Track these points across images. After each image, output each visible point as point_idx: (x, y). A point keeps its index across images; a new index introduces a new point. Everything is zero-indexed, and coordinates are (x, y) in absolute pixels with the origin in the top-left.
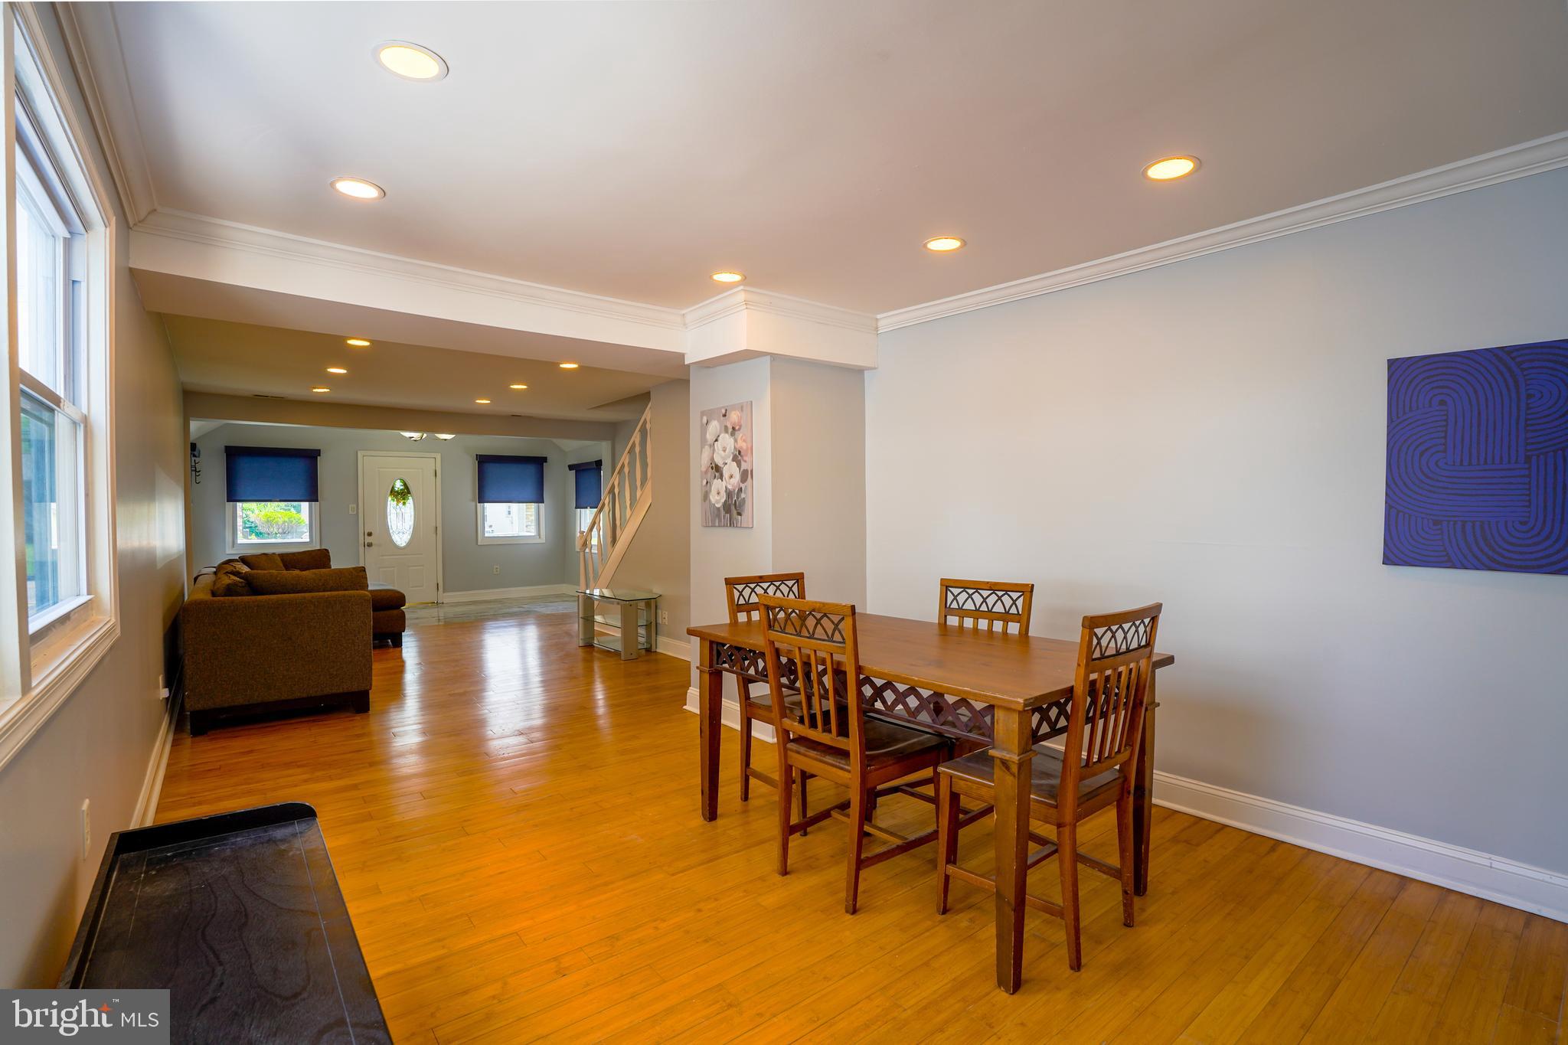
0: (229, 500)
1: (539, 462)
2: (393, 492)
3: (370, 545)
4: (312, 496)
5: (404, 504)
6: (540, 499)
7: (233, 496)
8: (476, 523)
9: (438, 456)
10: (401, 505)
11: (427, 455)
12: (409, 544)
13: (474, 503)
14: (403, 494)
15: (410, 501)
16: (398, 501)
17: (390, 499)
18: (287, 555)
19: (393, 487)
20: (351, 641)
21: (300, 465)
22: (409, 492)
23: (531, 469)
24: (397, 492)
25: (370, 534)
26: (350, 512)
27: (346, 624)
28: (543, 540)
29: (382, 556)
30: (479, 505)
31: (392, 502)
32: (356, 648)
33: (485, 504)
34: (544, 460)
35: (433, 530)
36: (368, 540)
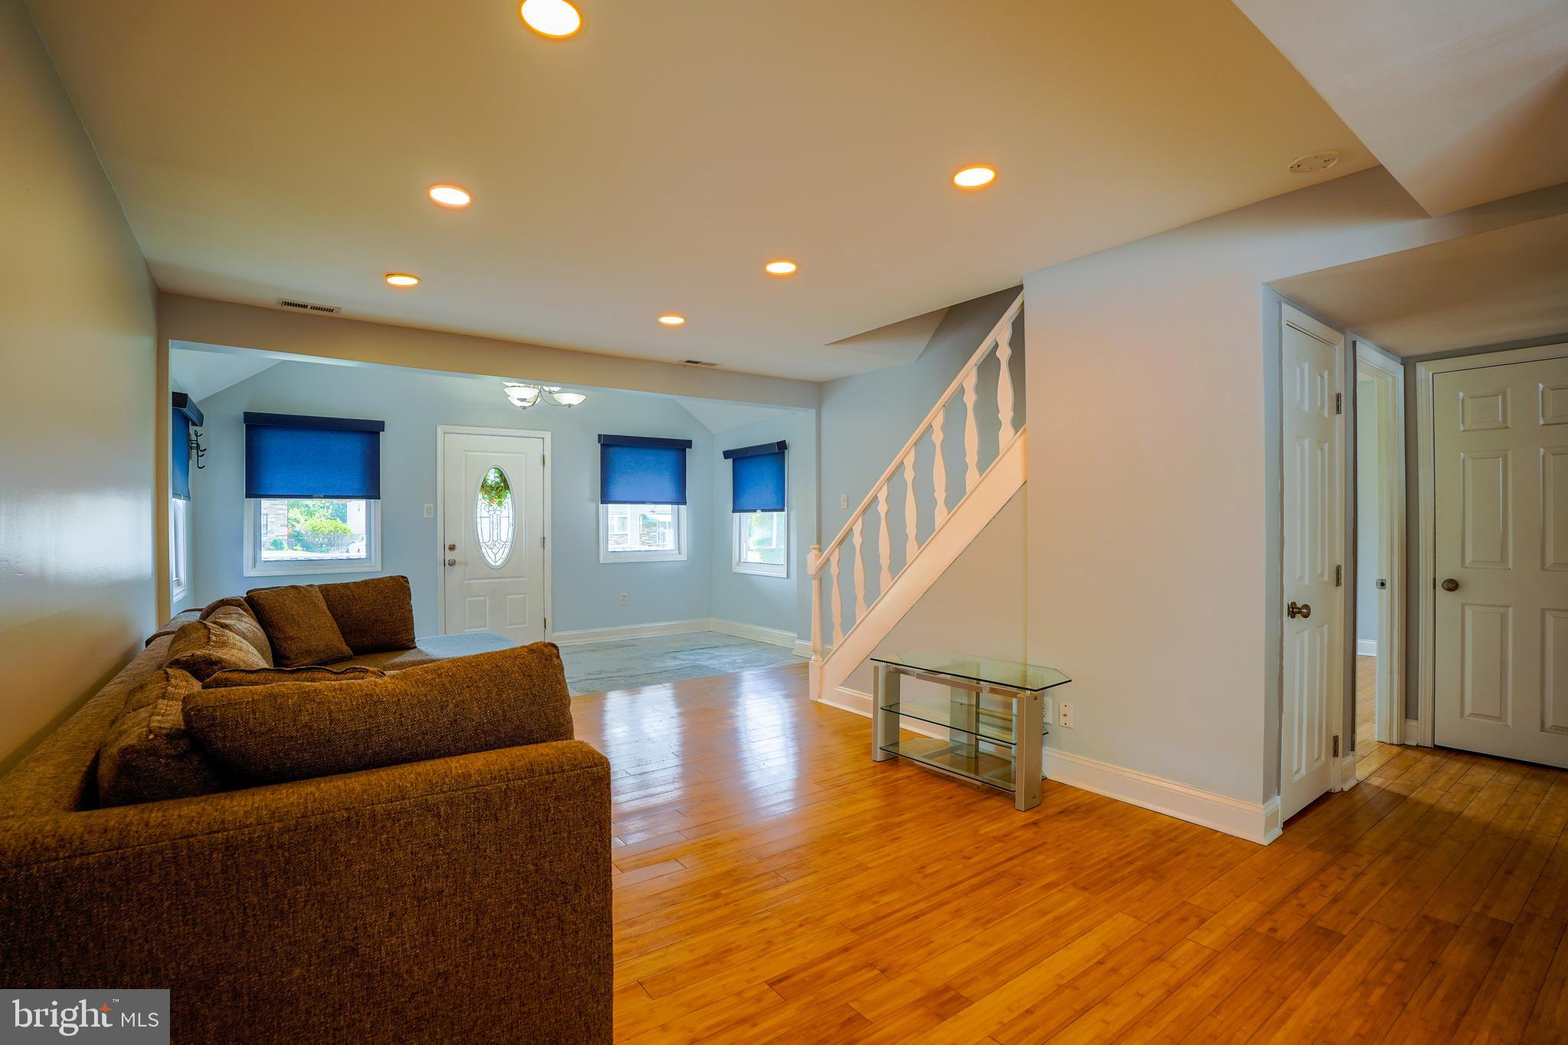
0: (248, 495)
1: (680, 447)
2: (484, 486)
3: (452, 563)
4: (371, 489)
5: (500, 504)
6: (681, 499)
7: (255, 489)
8: (596, 531)
9: (548, 436)
10: (495, 506)
11: (533, 433)
12: (507, 561)
13: (594, 504)
14: (501, 488)
15: (508, 500)
16: (491, 500)
17: (480, 496)
18: (335, 586)
19: (485, 481)
20: (553, 921)
21: (353, 445)
22: (507, 487)
23: (669, 457)
24: (491, 486)
25: (452, 548)
26: (425, 515)
27: (538, 870)
28: (684, 557)
29: (469, 579)
30: (601, 506)
31: (483, 501)
32: (569, 940)
33: (609, 505)
34: (688, 444)
35: (539, 542)
36: (450, 556)
